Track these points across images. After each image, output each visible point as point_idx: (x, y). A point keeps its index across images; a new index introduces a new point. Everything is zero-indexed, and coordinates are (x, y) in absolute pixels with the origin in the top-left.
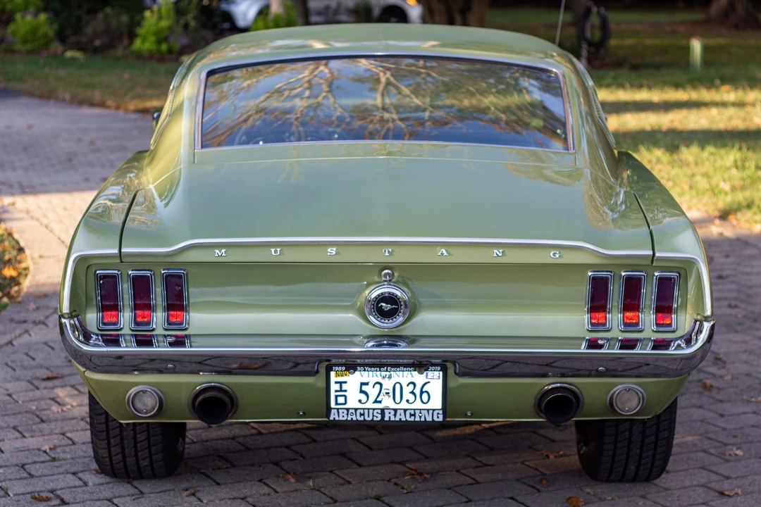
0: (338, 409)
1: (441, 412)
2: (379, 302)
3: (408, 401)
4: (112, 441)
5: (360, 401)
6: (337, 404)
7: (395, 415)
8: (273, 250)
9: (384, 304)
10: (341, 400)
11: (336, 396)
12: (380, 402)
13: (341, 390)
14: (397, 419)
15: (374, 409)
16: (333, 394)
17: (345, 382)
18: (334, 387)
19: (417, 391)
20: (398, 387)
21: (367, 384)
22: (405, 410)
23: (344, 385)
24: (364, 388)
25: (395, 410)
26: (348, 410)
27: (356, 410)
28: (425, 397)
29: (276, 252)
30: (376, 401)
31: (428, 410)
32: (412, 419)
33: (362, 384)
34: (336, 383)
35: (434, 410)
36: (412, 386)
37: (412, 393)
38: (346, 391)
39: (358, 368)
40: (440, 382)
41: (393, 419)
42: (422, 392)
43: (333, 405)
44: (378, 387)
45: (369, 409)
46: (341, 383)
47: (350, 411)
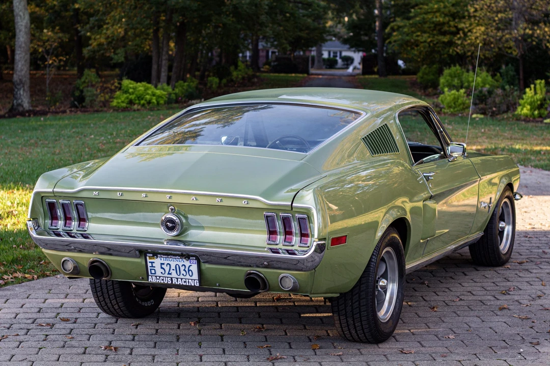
0: (152, 276)
1: (198, 281)
2: (166, 223)
3: (183, 274)
4: (98, 293)
5: (162, 273)
6: (151, 273)
7: (177, 281)
8: (118, 193)
9: (168, 224)
10: (153, 272)
11: (151, 269)
12: (171, 274)
13: (152, 266)
14: (179, 283)
15: (168, 277)
16: (149, 268)
17: (154, 262)
18: (149, 265)
19: (187, 270)
20: (177, 266)
21: (163, 264)
22: (182, 279)
23: (153, 264)
24: (163, 266)
25: (177, 279)
26: (156, 277)
27: (160, 277)
28: (190, 272)
29: (119, 194)
30: (169, 274)
31: (192, 280)
32: (185, 284)
33: (162, 264)
34: (150, 262)
35: (194, 280)
36: (184, 267)
37: (184, 270)
38: (154, 267)
39: (159, 256)
40: (196, 265)
41: (176, 283)
42: (189, 270)
43: (150, 274)
44: (168, 266)
45: (165, 277)
46: (152, 263)
47: (157, 277)
